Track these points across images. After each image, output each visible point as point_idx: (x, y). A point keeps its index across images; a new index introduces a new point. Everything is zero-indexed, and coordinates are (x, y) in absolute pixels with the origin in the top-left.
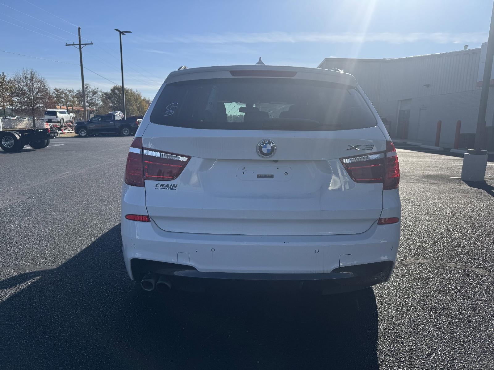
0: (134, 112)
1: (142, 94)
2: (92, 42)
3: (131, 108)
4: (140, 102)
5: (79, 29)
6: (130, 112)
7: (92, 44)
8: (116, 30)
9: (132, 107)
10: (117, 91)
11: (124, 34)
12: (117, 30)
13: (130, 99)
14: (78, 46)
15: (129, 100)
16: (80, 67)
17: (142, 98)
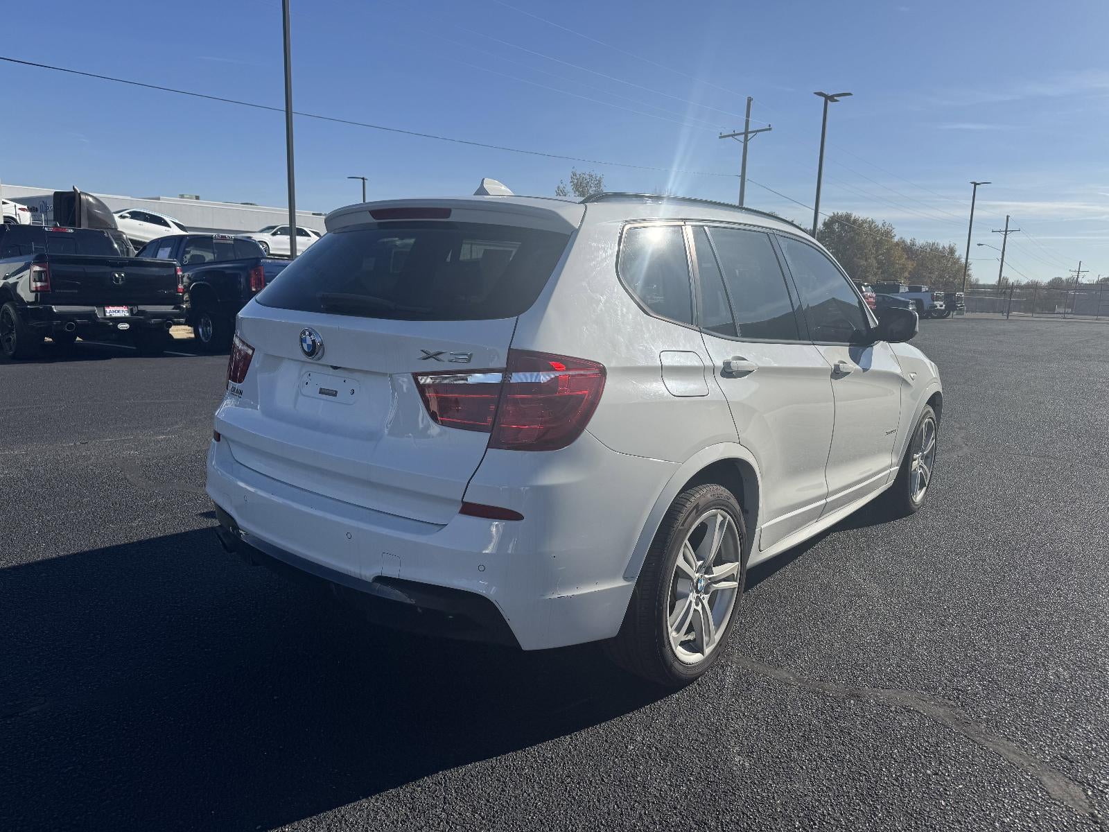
0: (869, 272)
1: (895, 232)
2: (770, 126)
3: (863, 263)
4: (887, 249)
5: (750, 100)
6: (859, 273)
7: (770, 129)
8: (815, 93)
9: (866, 260)
10: (836, 226)
11: (836, 101)
12: (820, 94)
13: (864, 242)
14: (742, 138)
15: (862, 245)
16: (739, 180)
17: (896, 239)
